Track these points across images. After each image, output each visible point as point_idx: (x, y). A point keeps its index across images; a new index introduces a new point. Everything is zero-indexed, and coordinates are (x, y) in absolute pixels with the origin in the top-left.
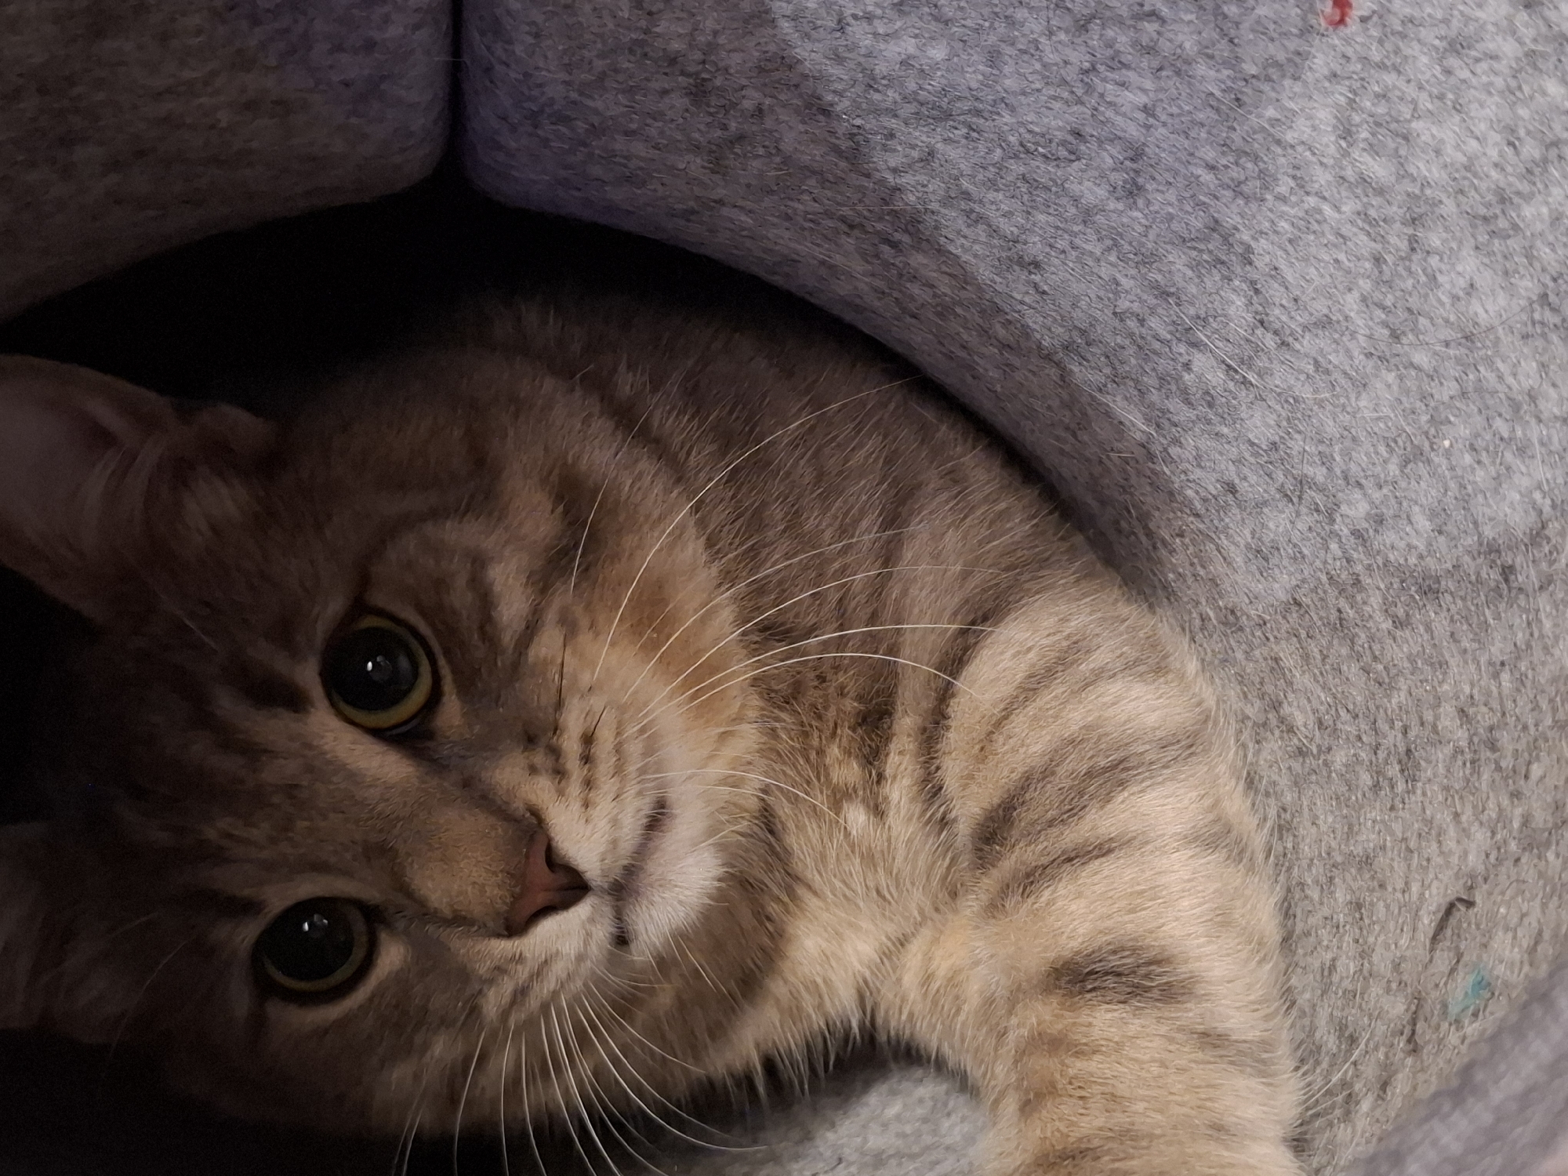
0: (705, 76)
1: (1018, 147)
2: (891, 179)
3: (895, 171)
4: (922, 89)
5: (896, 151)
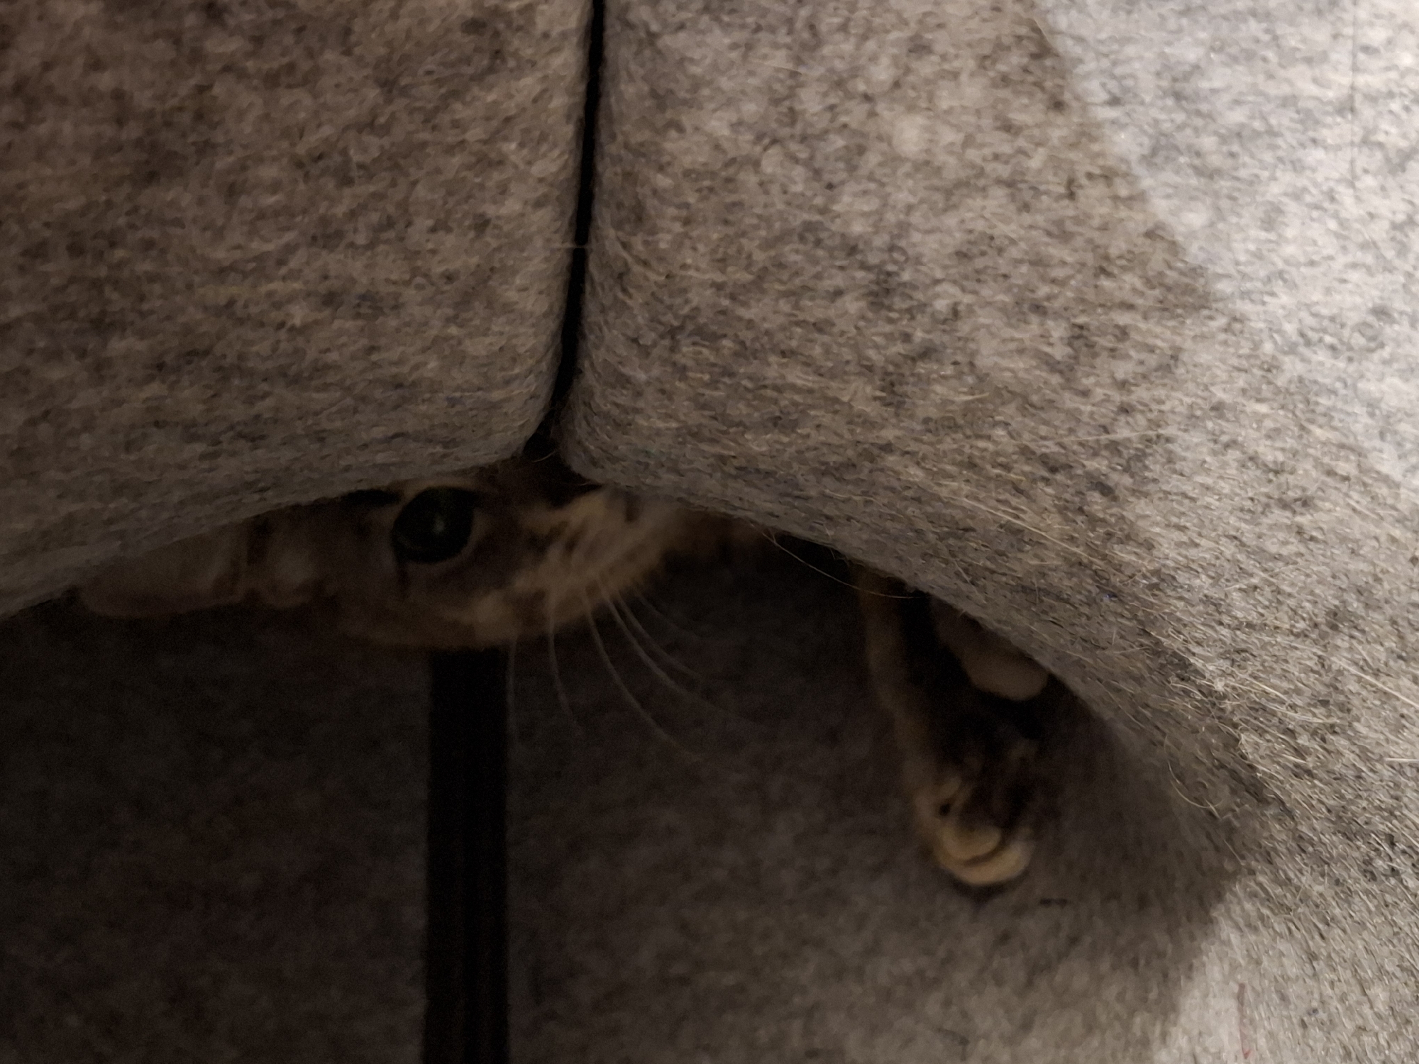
0: (891, 268)
1: (1295, 338)
2: (1117, 397)
3: (1123, 385)
4: (1170, 267)
5: (1127, 357)
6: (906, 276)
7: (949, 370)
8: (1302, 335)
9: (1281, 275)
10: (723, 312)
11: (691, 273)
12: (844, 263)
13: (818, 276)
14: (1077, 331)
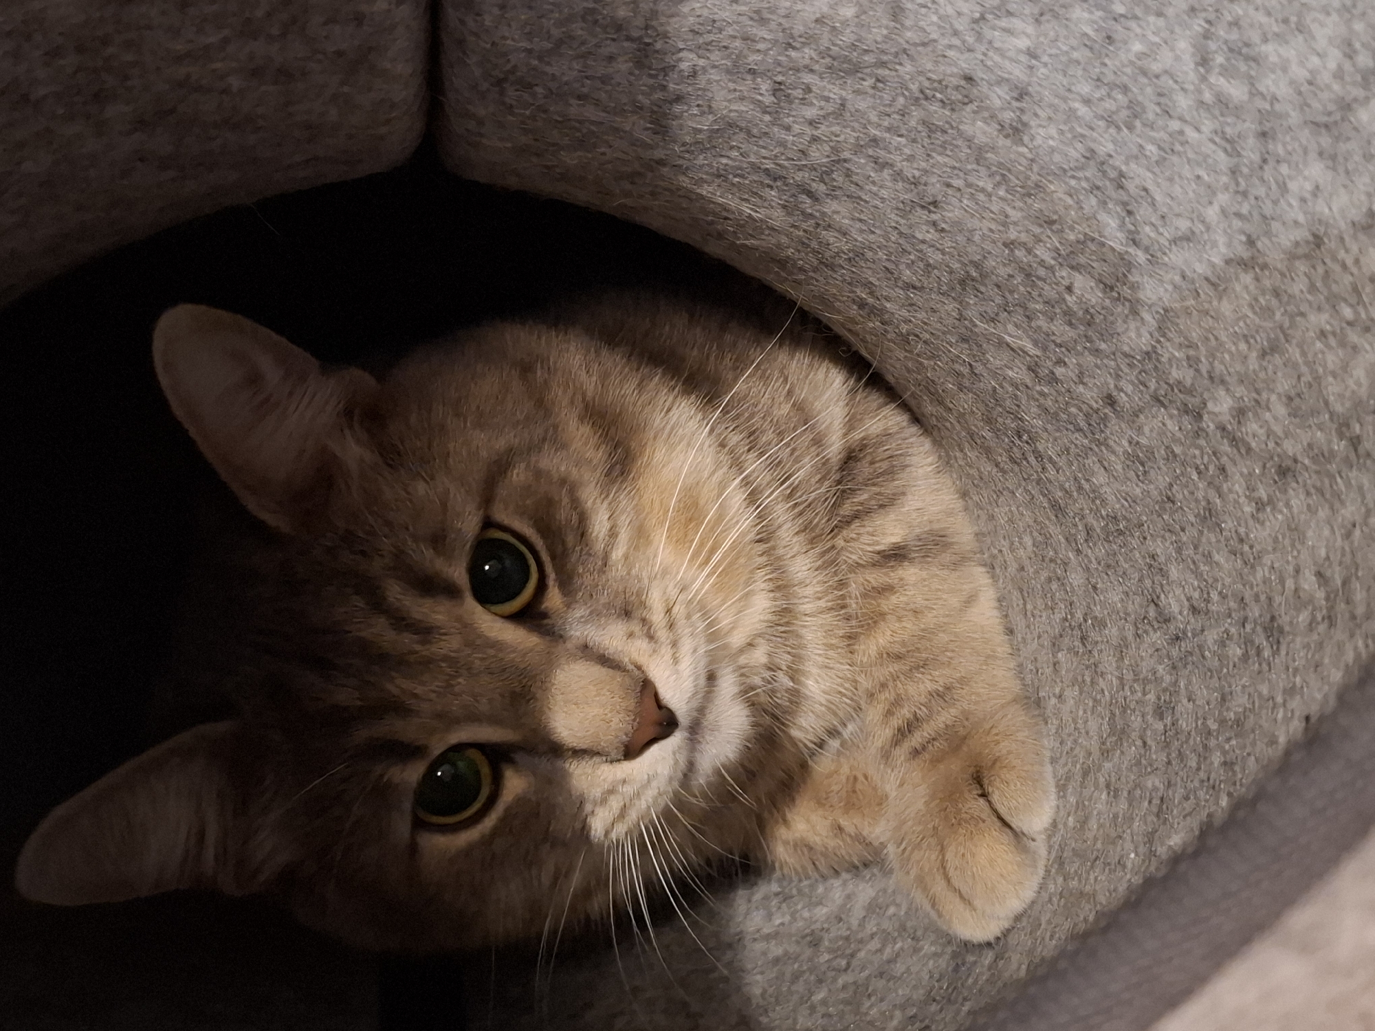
1: (918, 94)
2: (809, 131)
3: (812, 123)
4: (834, 45)
5: (812, 104)
6: (658, 46)
7: (695, 111)
8: (922, 92)
9: (905, 51)
10: (535, 69)
11: (509, 42)
12: (615, 36)
13: (598, 46)
14: (777, 86)
